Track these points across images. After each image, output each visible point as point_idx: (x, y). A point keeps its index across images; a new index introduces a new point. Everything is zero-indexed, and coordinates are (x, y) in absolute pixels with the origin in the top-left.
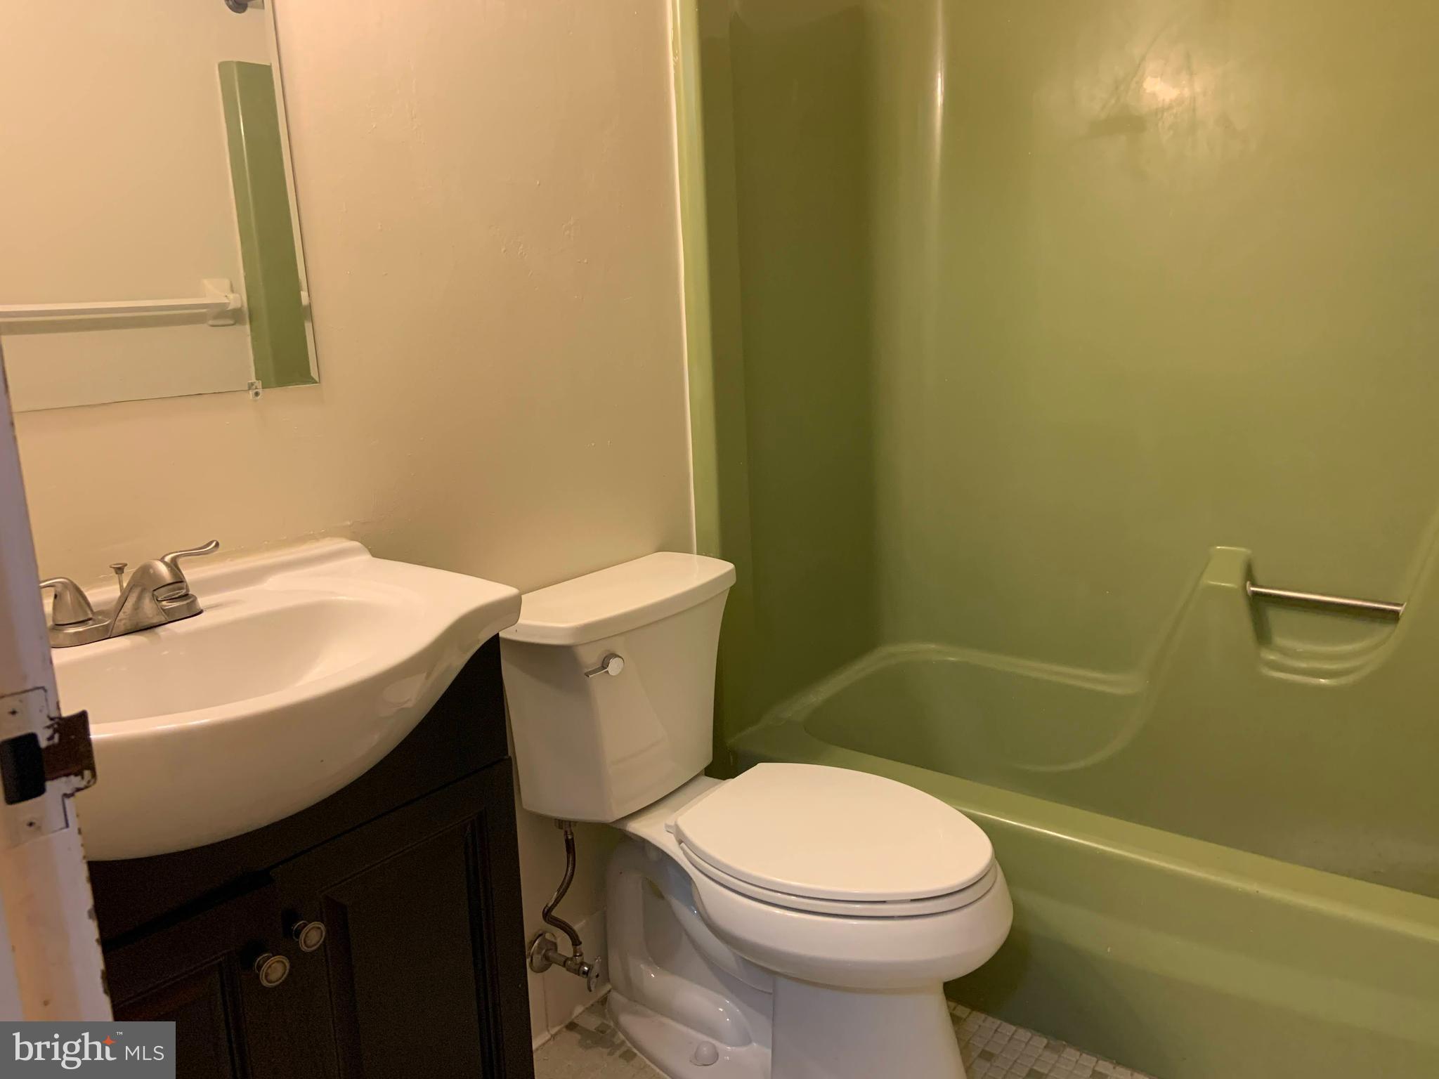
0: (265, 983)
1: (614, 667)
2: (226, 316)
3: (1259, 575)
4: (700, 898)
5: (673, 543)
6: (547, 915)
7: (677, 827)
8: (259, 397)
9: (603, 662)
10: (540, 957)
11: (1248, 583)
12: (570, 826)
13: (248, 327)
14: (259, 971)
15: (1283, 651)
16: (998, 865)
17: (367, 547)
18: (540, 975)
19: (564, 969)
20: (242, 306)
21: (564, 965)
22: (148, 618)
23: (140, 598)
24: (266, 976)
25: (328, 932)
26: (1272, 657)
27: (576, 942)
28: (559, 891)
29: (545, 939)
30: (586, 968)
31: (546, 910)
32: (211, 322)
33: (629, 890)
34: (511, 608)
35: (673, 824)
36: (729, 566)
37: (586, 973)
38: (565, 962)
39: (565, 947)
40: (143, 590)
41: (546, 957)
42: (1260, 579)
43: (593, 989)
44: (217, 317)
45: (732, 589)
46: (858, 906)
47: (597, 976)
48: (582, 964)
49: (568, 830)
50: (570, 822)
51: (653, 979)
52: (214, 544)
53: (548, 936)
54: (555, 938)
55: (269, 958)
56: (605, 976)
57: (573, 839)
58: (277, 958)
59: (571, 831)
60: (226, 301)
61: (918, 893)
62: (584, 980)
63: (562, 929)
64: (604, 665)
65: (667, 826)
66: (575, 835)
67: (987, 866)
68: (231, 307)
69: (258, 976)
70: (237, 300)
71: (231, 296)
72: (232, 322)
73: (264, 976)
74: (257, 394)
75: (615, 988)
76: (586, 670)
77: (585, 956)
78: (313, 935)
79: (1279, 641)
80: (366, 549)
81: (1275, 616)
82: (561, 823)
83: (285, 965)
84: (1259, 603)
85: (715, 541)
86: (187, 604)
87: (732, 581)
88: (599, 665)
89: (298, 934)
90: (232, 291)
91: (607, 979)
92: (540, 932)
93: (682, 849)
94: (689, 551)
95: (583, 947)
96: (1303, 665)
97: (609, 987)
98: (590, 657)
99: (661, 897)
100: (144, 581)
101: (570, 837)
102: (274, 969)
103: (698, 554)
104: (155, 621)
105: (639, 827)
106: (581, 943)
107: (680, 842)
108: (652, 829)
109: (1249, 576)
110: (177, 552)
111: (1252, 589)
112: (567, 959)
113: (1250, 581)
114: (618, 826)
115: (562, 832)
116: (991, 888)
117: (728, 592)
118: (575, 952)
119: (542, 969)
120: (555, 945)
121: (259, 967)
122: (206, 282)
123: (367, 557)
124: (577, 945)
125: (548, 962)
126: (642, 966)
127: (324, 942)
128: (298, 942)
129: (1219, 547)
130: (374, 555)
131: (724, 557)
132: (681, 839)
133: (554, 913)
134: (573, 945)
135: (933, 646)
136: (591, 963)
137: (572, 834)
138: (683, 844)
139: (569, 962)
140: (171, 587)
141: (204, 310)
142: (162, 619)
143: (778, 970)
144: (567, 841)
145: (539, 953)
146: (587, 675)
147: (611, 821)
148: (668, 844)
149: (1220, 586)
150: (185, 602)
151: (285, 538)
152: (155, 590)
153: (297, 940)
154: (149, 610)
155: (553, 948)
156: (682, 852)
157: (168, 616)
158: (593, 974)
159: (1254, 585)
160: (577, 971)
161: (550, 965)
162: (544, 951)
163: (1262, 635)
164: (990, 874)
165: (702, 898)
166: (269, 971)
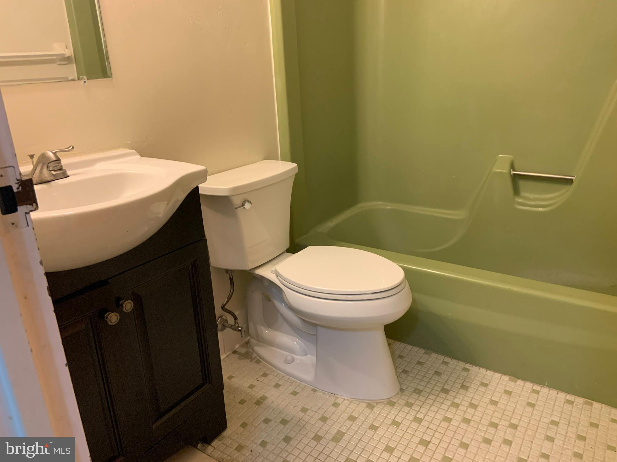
0: (110, 323)
1: (247, 206)
2: (66, 60)
3: (516, 166)
4: (286, 297)
5: (270, 156)
6: (223, 308)
7: (276, 270)
8: (86, 83)
9: (243, 203)
10: (221, 325)
11: (512, 170)
12: (231, 272)
13: (74, 65)
14: (107, 319)
15: (525, 198)
16: (406, 280)
17: (138, 153)
18: (221, 332)
19: (231, 329)
20: (71, 56)
21: (231, 328)
22: (46, 178)
23: (42, 169)
24: (110, 320)
25: (134, 305)
26: (520, 200)
27: (235, 318)
28: (227, 298)
29: (222, 318)
30: (240, 329)
31: (223, 306)
32: (58, 63)
33: (257, 298)
34: (203, 176)
35: (274, 270)
36: (295, 165)
37: (239, 330)
38: (231, 327)
39: (231, 320)
40: (44, 164)
41: (223, 325)
42: (516, 169)
43: (243, 336)
44: (61, 60)
45: (297, 175)
46: (350, 296)
47: (245, 331)
48: (238, 327)
49: (231, 274)
50: (231, 270)
51: (267, 333)
52: (72, 147)
53: (224, 317)
54: (227, 318)
55: (110, 314)
56: (248, 333)
57: (233, 277)
58: (114, 313)
59: (232, 274)
60: (64, 53)
61: (375, 290)
62: (239, 333)
63: (229, 313)
64: (243, 205)
65: (272, 271)
66: (233, 276)
67: (402, 280)
68: (67, 56)
69: (106, 321)
70: (69, 52)
71: (66, 50)
72: (67, 63)
73: (109, 321)
74: (85, 82)
75: (252, 337)
76: (235, 207)
77: (239, 323)
78: (128, 306)
79: (524, 194)
80: (138, 154)
81: (522, 184)
82: (227, 271)
83: (117, 316)
84: (516, 178)
85: (288, 155)
86: (63, 172)
87: (297, 171)
88: (241, 204)
89: (122, 305)
90: (67, 48)
91: (248, 334)
92: (220, 316)
93: (278, 279)
94: (277, 159)
95: (239, 320)
96: (533, 203)
97: (249, 337)
98: (237, 201)
99: (270, 300)
100: (43, 160)
101: (231, 277)
102: (113, 318)
103: (281, 160)
104: (49, 179)
105: (260, 272)
106: (238, 319)
107: (277, 276)
108: (266, 273)
109: (512, 167)
110: (56, 150)
111: (514, 172)
112: (232, 325)
113: (512, 169)
114: (251, 272)
115: (228, 275)
116: (404, 288)
117: (295, 175)
118: (235, 322)
119: (222, 330)
120: (227, 321)
121: (107, 318)
122: (54, 44)
123: (139, 156)
124: (236, 319)
125: (224, 327)
126: (262, 328)
127: (133, 308)
128: (122, 309)
129: (500, 156)
130: (141, 156)
131: (293, 161)
132: (278, 275)
133: (226, 307)
134: (234, 319)
135: (381, 203)
136: (242, 327)
137: (232, 276)
138: (279, 277)
139: (233, 327)
140: (55, 162)
141: (55, 57)
142: (52, 178)
143: (318, 323)
144: (230, 279)
145: (220, 324)
146: (236, 209)
147: (249, 269)
148: (272, 277)
149: (500, 172)
150: (61, 172)
151: (102, 147)
152: (48, 164)
153: (121, 308)
154: (46, 174)
155: (226, 322)
156: (278, 280)
157: (54, 177)
158: (243, 330)
159: (514, 170)
160: (237, 330)
161: (225, 328)
162: (222, 323)
163: (516, 191)
164: (403, 283)
165: (287, 297)
166: (111, 318)
